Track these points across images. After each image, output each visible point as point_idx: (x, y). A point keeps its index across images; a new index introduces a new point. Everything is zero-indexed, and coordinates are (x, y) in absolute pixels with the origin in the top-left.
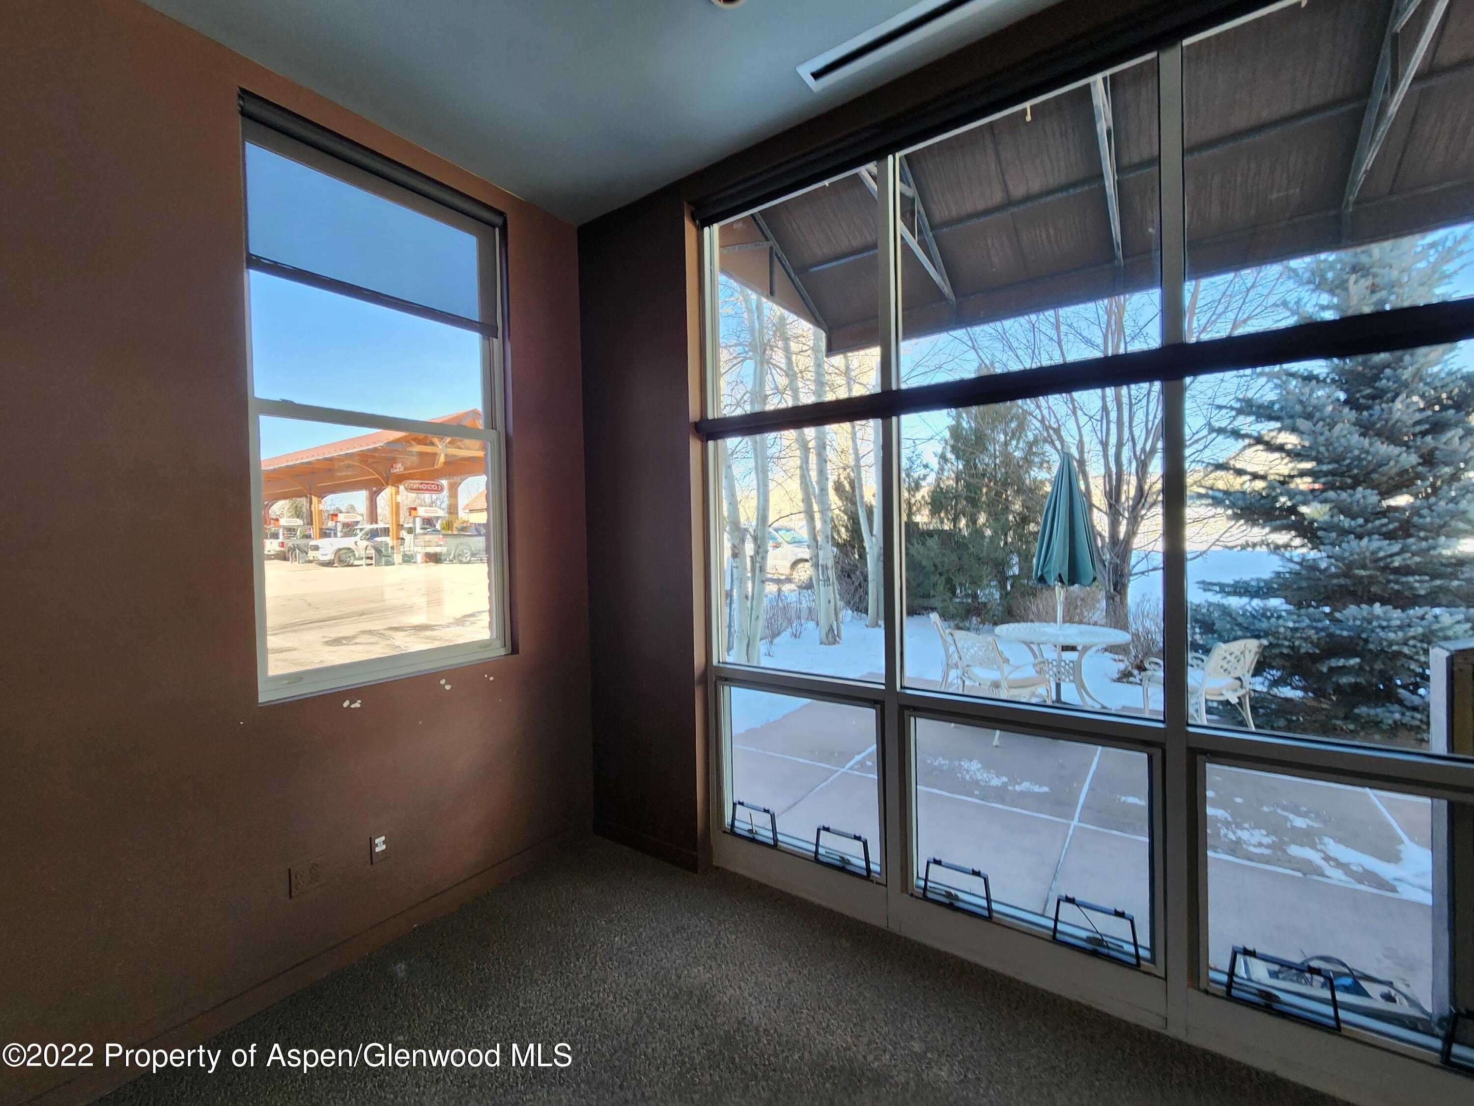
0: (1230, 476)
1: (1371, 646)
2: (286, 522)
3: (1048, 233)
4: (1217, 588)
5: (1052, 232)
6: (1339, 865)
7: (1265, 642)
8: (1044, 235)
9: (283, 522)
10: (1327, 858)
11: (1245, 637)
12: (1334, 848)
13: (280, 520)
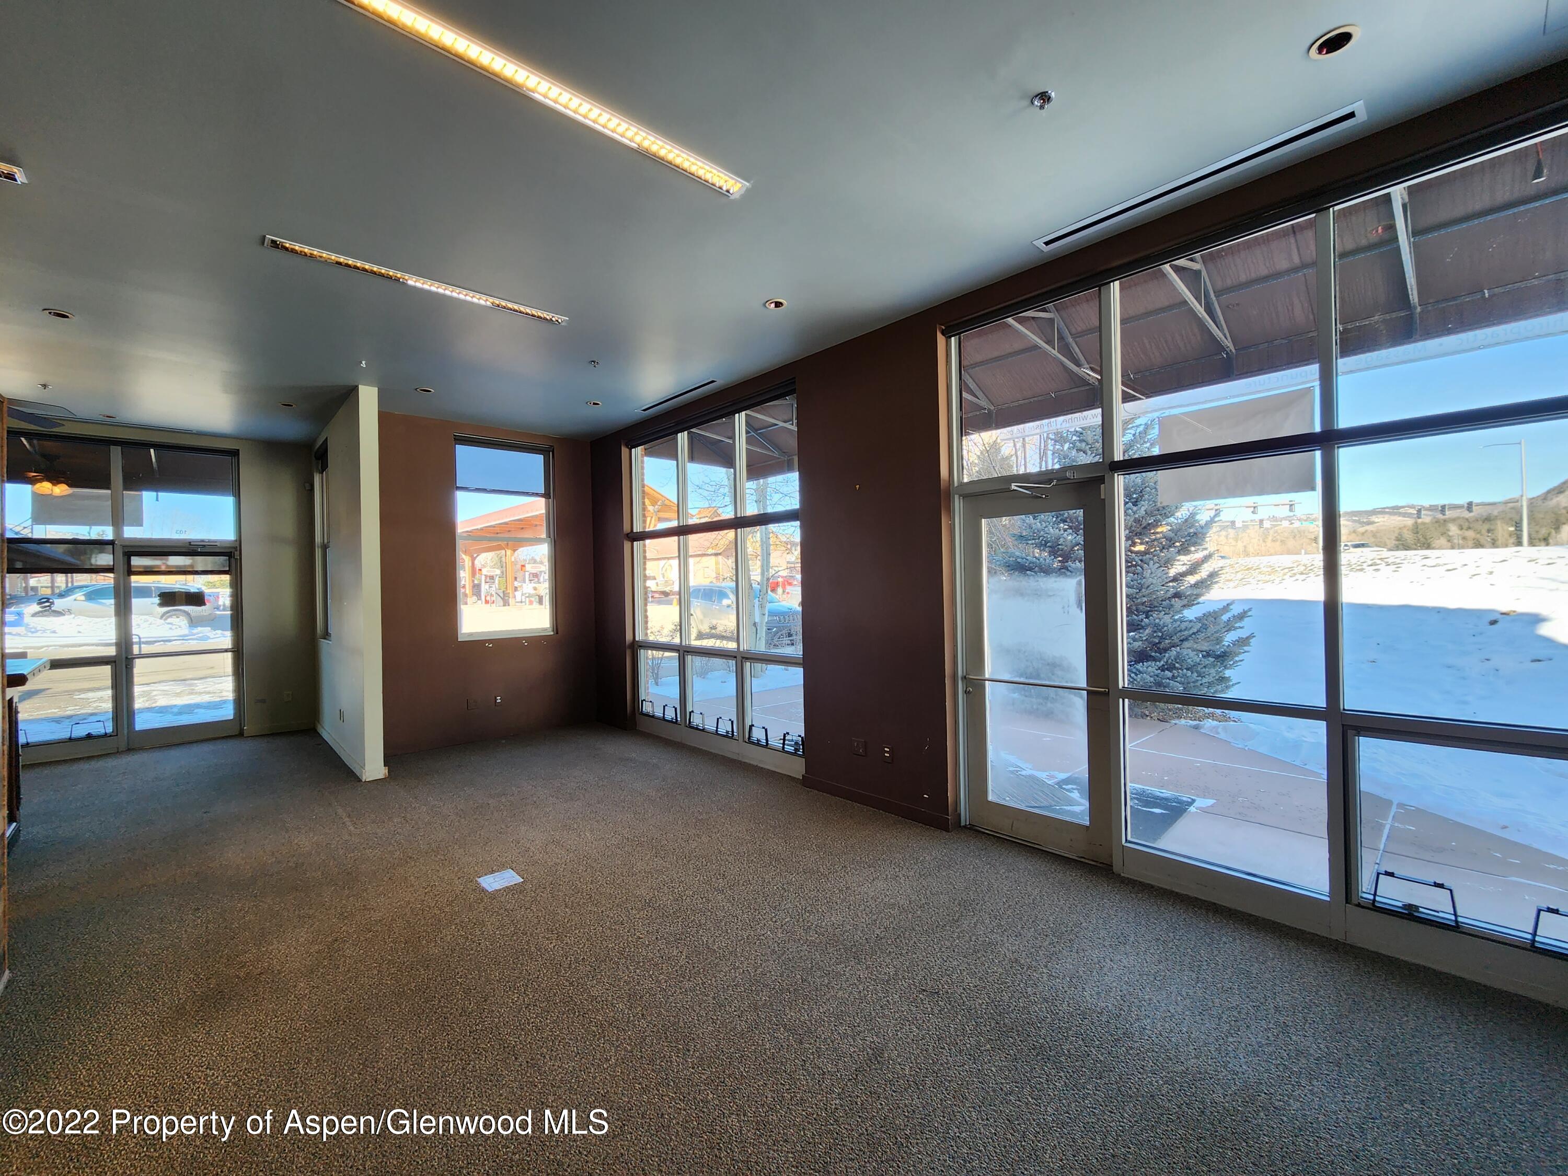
2: (488, 571)
9: (484, 571)
13: (483, 570)
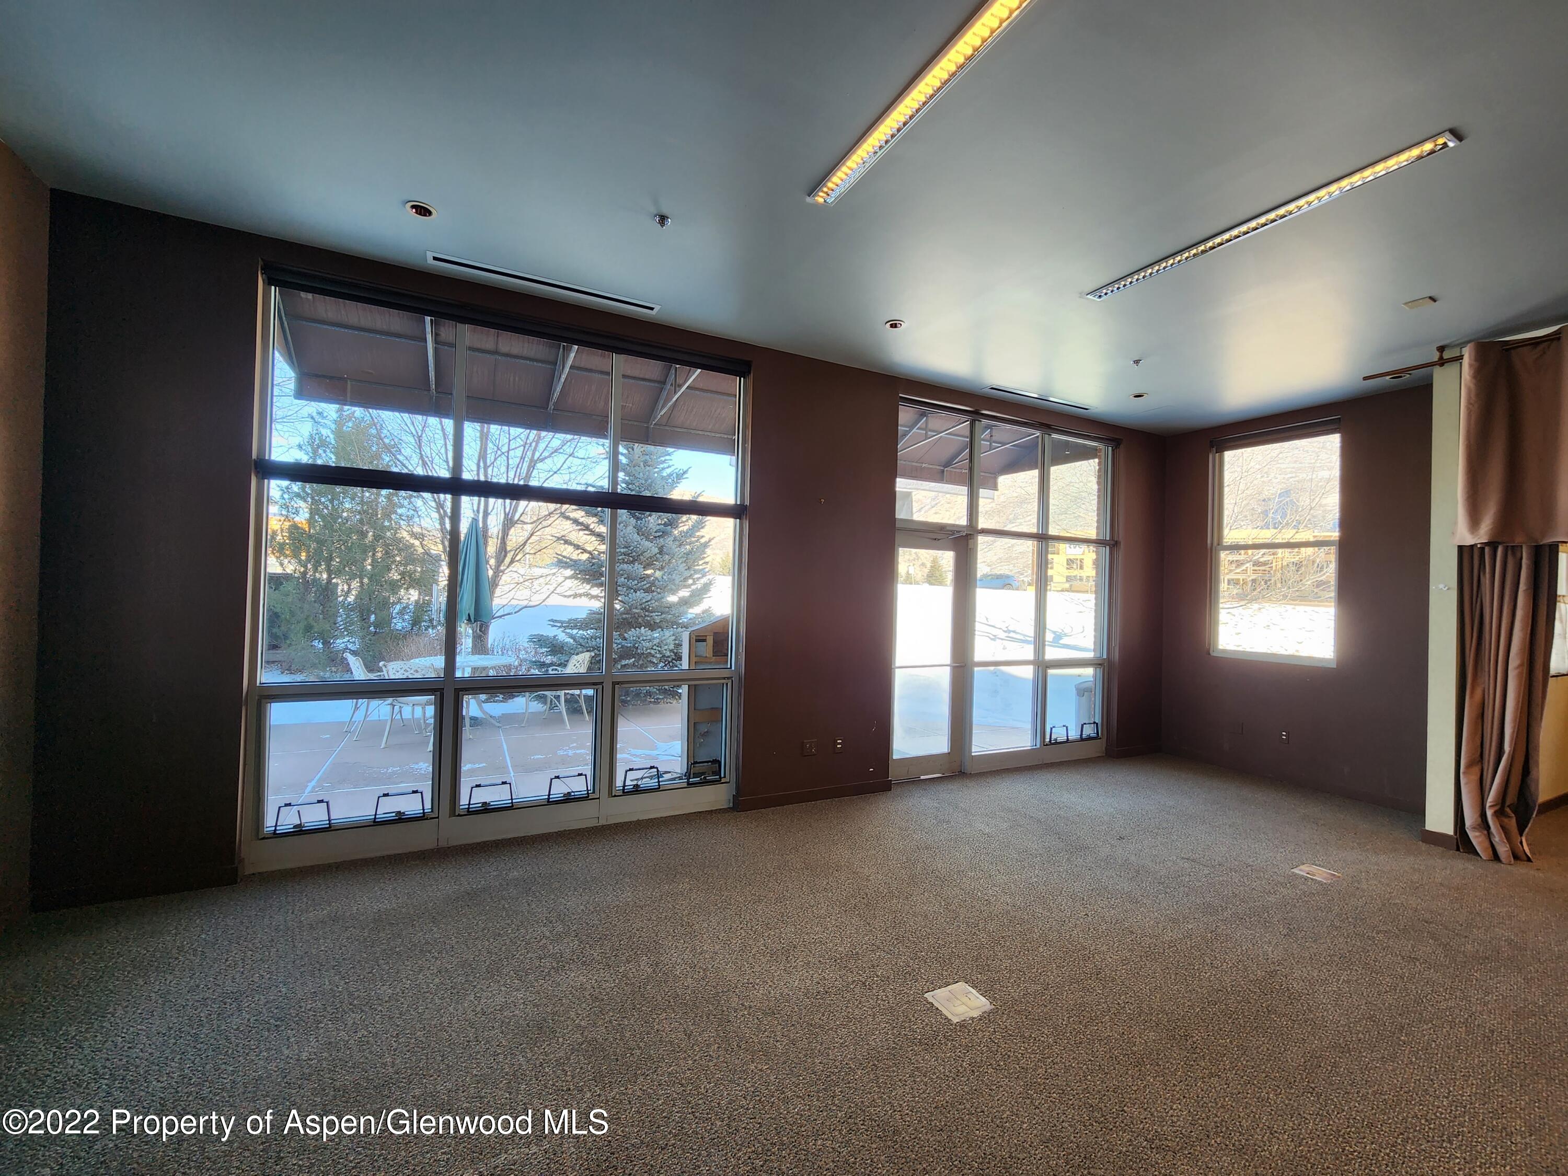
0: (570, 548)
1: (639, 651)
3: (514, 379)
4: (559, 625)
5: (517, 379)
6: (637, 756)
7: (593, 654)
8: (512, 379)
10: (632, 755)
11: (583, 652)
12: (633, 751)
